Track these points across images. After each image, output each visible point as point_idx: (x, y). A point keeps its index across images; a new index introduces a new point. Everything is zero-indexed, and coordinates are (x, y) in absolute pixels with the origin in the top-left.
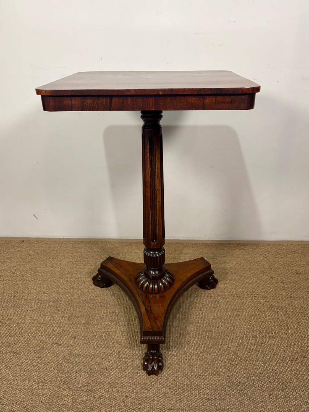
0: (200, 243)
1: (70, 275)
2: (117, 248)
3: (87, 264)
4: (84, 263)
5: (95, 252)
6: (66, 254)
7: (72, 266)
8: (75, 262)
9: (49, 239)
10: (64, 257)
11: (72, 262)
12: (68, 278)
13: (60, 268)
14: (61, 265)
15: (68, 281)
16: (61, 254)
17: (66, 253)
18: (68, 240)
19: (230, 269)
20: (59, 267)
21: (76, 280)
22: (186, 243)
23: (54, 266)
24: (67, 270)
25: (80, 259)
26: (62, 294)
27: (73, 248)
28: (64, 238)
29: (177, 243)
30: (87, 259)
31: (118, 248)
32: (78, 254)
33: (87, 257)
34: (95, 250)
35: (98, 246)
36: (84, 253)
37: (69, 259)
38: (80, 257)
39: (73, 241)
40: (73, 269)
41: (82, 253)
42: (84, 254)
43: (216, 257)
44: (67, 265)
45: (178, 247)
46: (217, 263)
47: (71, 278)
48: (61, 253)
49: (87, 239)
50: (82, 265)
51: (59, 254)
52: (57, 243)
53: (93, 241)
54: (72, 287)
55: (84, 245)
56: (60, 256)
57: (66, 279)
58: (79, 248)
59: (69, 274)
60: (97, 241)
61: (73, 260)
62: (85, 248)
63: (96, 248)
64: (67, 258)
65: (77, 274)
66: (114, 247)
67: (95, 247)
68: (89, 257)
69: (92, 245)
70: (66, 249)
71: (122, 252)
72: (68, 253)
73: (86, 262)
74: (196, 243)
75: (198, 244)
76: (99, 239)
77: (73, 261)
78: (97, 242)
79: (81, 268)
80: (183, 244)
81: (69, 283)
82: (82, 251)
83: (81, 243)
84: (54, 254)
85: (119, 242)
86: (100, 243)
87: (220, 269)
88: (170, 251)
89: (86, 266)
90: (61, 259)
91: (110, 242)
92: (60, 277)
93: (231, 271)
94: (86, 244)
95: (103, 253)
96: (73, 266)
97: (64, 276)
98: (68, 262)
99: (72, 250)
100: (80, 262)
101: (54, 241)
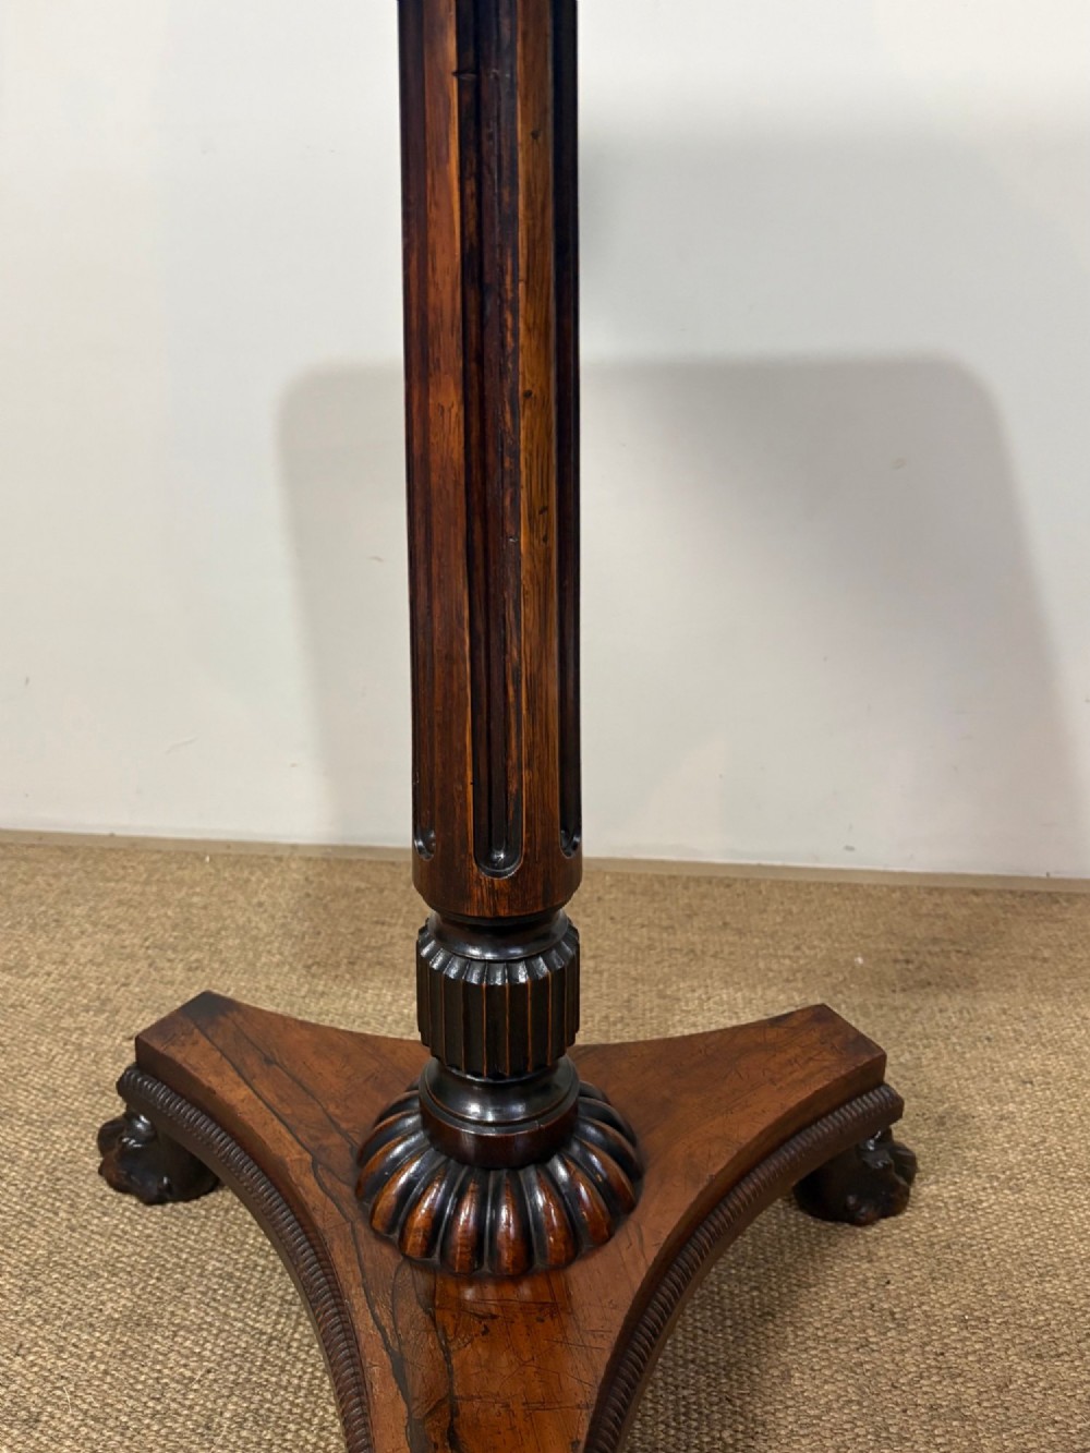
0: (818, 885)
1: (101, 1019)
2: (381, 891)
3: (206, 962)
4: (193, 958)
5: (260, 904)
6: (105, 908)
7: (122, 971)
8: (148, 948)
9: (41, 836)
10: (95, 924)
11: (128, 950)
12: (84, 1034)
13: (53, 976)
14: (63, 963)
15: (79, 1048)
16: (77, 911)
17: (106, 903)
18: (134, 845)
19: (1004, 1017)
20: (49, 974)
21: (125, 1044)
22: (747, 880)
23: (27, 967)
24: (90, 988)
25: (176, 938)
26: (26, 1123)
27: (147, 883)
28: (119, 833)
29: (698, 881)
30: (212, 940)
31: (386, 893)
32: (170, 913)
33: (213, 926)
34: (263, 898)
35: (284, 879)
36: (205, 908)
37: (116, 934)
38: (175, 927)
39: (159, 852)
40: (124, 985)
41: (191, 905)
42: (202, 912)
43: (917, 953)
44: (100, 965)
45: (704, 896)
46: (929, 984)
47: (101, 1031)
48: (79, 906)
49: (228, 845)
50: (180, 966)
51: (69, 908)
52: (75, 858)
53: (262, 853)
54: (97, 1084)
55: (213, 871)
56: (73, 916)
57: (75, 1036)
58: (180, 883)
59: (99, 1012)
60: (278, 853)
61: (136, 941)
62: (212, 883)
63: (270, 886)
64: (109, 927)
65: (140, 1012)
66: (363, 885)
67: (266, 881)
68: (225, 928)
69: (252, 873)
70: (112, 884)
71: (405, 909)
72: (121, 903)
73: (201, 951)
74: (797, 884)
75: (812, 889)
76: (294, 847)
77: (133, 945)
78: (279, 859)
79: (172, 983)
80: (728, 886)
81: (88, 1060)
82: (195, 899)
83: (198, 864)
84: (43, 908)
85: (393, 864)
86: (293, 866)
87: (945, 1015)
88: (664, 916)
89: (199, 972)
90: (76, 931)
91: (349, 862)
92: (40, 1028)
93: (1015, 1031)
94: (220, 866)
95: (300, 914)
96: (129, 971)
97: (67, 1022)
98: (108, 949)
99: (142, 894)
100: (175, 950)
101: (61, 849)
